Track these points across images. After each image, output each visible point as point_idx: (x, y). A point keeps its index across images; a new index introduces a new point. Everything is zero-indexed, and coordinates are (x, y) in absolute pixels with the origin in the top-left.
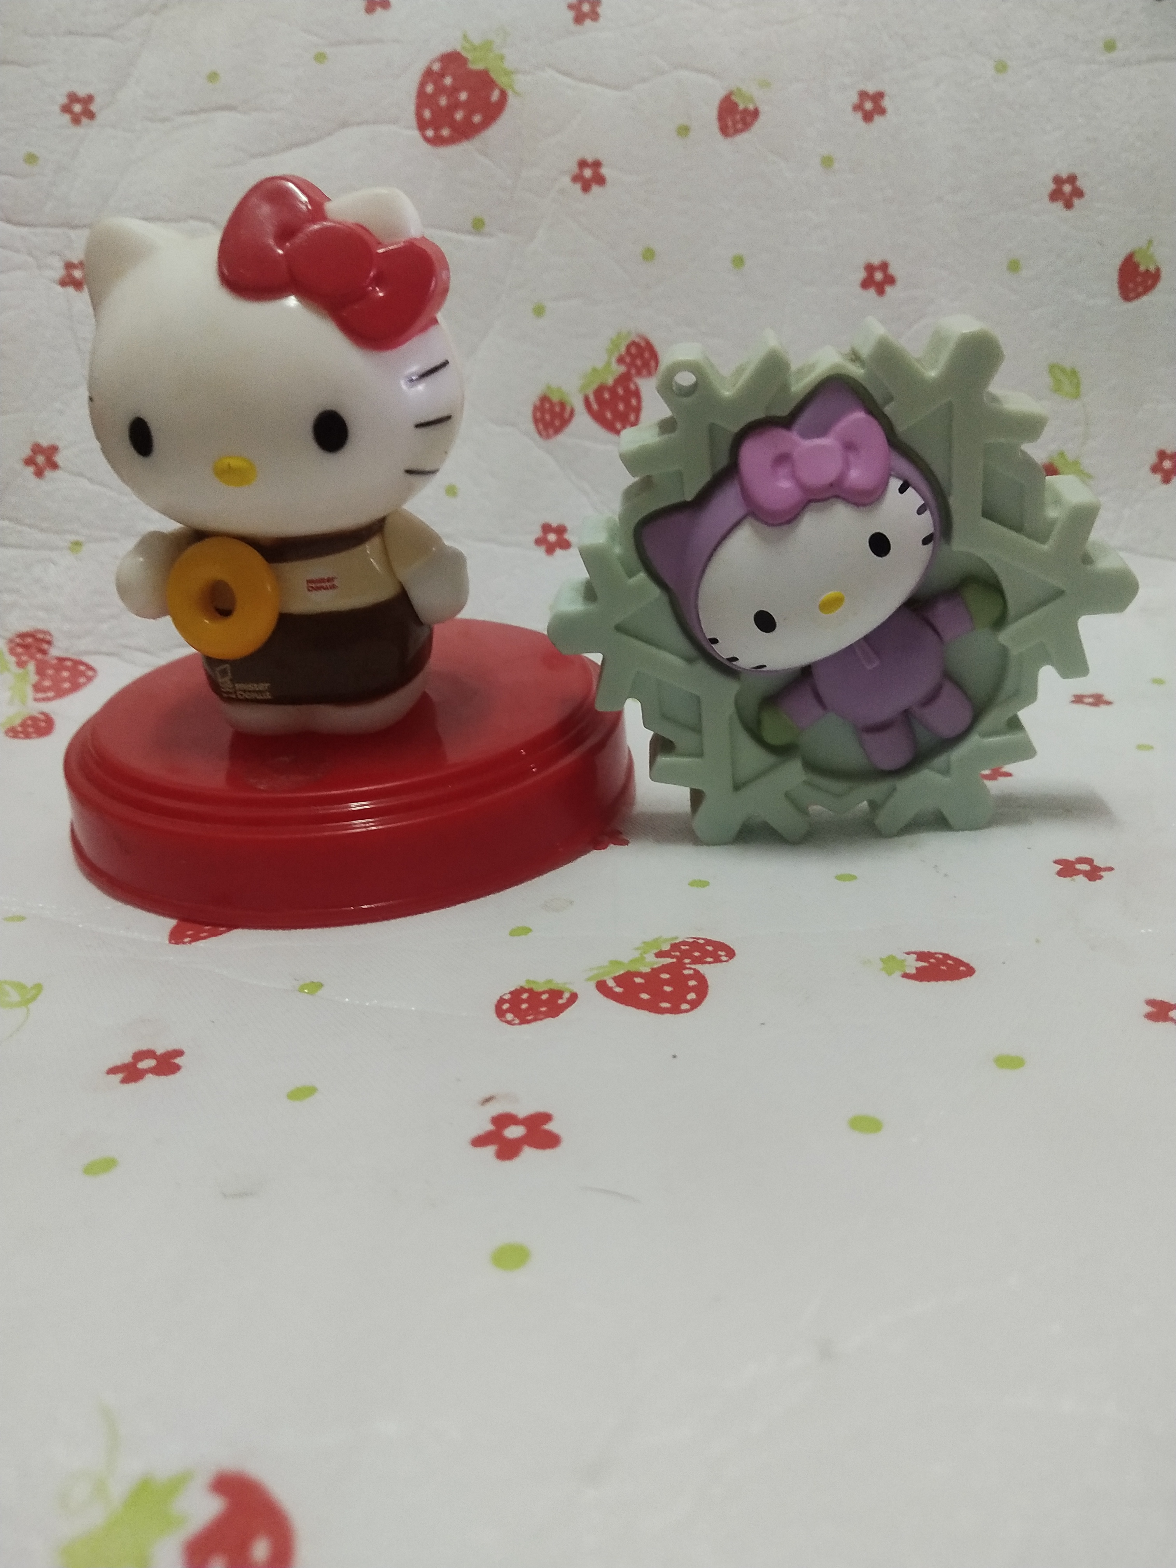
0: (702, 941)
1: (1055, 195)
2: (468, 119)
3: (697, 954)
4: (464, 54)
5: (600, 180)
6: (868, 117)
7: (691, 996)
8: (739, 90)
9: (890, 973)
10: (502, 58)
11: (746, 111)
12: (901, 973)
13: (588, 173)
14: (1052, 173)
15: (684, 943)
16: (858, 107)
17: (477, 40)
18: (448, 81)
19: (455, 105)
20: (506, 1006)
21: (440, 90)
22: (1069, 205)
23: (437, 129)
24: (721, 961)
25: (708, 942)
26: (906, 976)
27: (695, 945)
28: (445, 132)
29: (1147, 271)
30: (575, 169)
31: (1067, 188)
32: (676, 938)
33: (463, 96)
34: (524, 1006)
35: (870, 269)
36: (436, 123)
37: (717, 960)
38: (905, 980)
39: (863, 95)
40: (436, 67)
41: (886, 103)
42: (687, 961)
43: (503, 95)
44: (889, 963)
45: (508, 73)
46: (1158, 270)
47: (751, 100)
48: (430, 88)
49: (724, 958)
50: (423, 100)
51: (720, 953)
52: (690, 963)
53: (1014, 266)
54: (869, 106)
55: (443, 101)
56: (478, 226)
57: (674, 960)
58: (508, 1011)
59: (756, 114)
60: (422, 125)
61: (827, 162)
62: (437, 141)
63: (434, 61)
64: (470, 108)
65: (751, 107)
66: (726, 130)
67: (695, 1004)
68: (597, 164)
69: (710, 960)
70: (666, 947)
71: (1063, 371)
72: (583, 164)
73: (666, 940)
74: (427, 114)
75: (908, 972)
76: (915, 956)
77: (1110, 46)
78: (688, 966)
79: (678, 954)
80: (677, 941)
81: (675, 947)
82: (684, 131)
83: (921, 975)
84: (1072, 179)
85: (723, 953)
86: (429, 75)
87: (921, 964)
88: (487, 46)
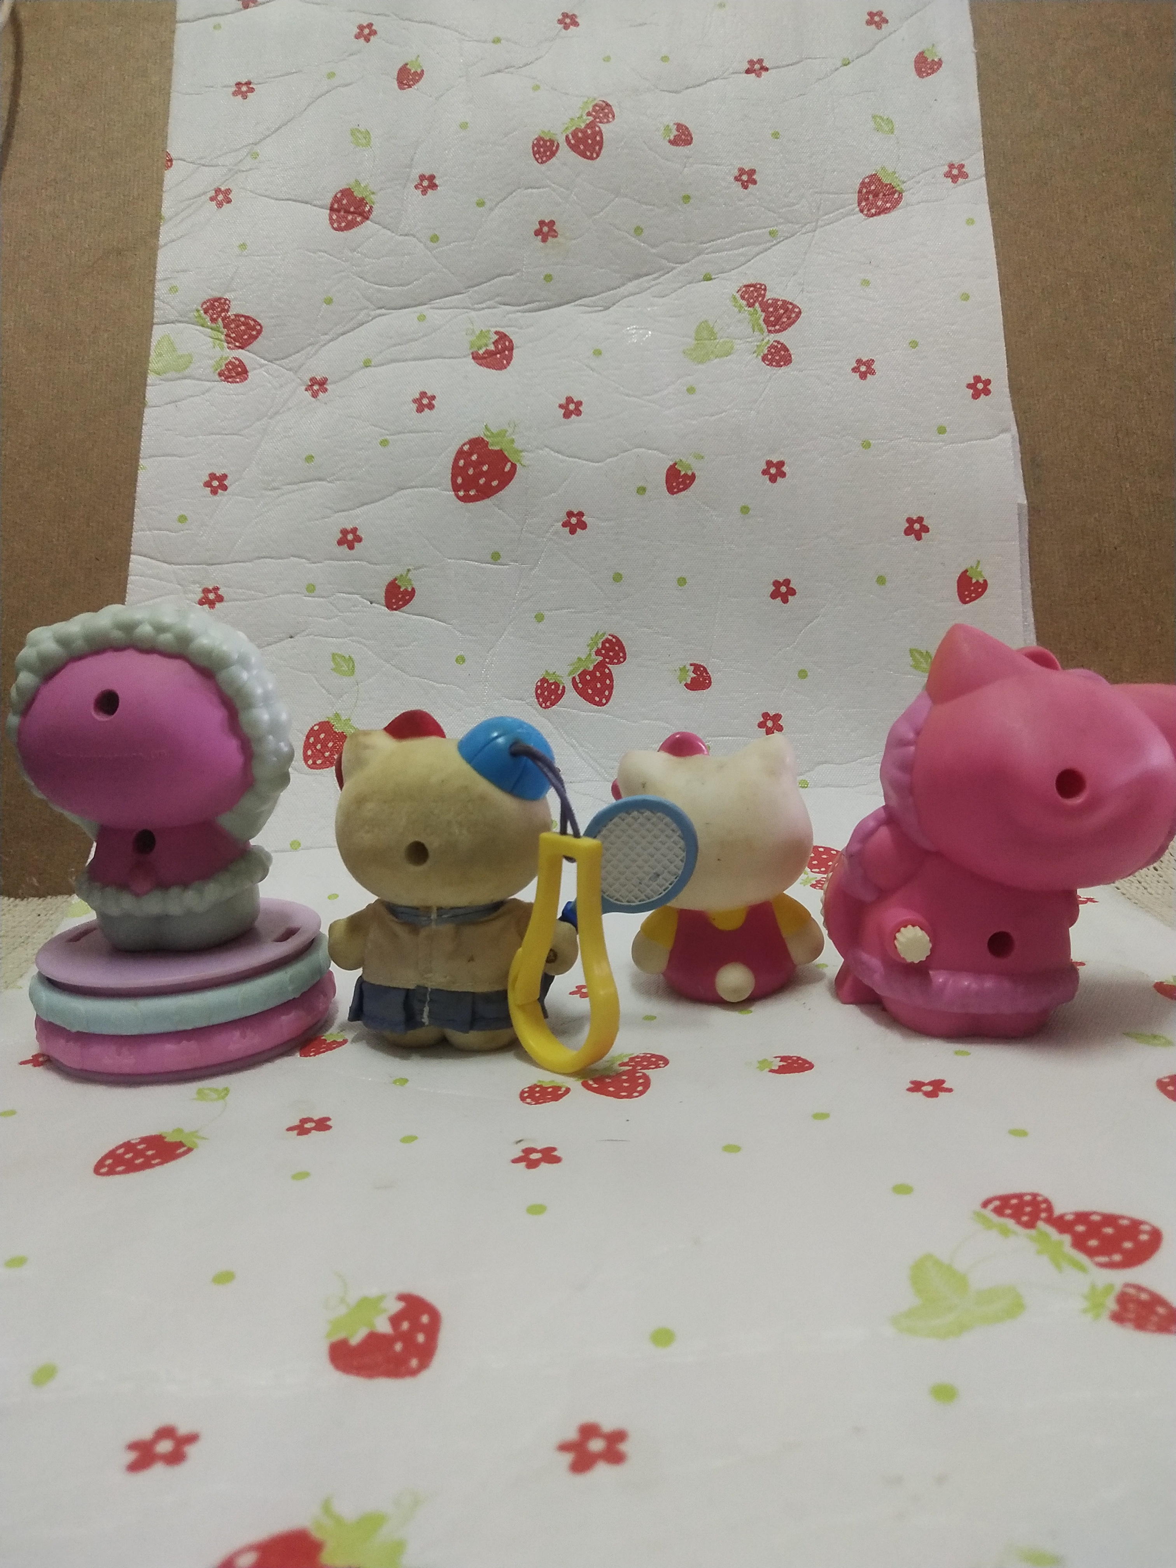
0: (649, 1055)
1: (908, 531)
2: (488, 483)
3: (645, 1063)
4: (485, 439)
5: (583, 526)
6: (773, 479)
7: (640, 1088)
8: (681, 460)
9: (762, 1070)
10: (513, 441)
11: (686, 475)
12: (768, 1069)
13: (574, 520)
14: (906, 516)
15: (637, 1057)
16: (765, 472)
17: (494, 430)
18: (474, 457)
19: (480, 474)
20: (526, 1095)
21: (468, 464)
22: (919, 538)
23: (467, 491)
24: (660, 1067)
25: (653, 1056)
26: (772, 1071)
27: (644, 1058)
28: (472, 493)
29: (977, 582)
30: (566, 519)
31: (917, 526)
32: (633, 1054)
33: (485, 468)
34: (537, 1095)
35: (777, 584)
36: (466, 486)
37: (658, 1066)
38: (771, 1073)
39: (769, 464)
40: (466, 448)
41: (785, 469)
42: (639, 1068)
43: (514, 466)
44: (763, 1064)
45: (518, 452)
46: (985, 581)
47: (689, 467)
48: (461, 463)
49: (663, 1065)
50: (456, 471)
51: (660, 1062)
52: (640, 1069)
53: (881, 580)
54: (773, 471)
55: (471, 472)
56: (496, 557)
57: (631, 1068)
58: (527, 1097)
59: (693, 477)
60: (456, 488)
61: (745, 510)
62: (466, 499)
63: (464, 445)
64: (490, 477)
65: (690, 473)
66: (671, 490)
67: (641, 1093)
68: (581, 514)
69: (653, 1066)
70: (626, 1060)
71: (921, 653)
72: (570, 514)
73: (626, 1056)
74: (459, 480)
75: (773, 1068)
76: (779, 1059)
77: (942, 430)
78: (640, 1071)
79: (633, 1064)
80: (633, 1056)
81: (632, 1059)
82: (642, 490)
83: (781, 1070)
84: (920, 520)
85: (662, 1062)
86: (460, 453)
87: (782, 1063)
88: (502, 434)
